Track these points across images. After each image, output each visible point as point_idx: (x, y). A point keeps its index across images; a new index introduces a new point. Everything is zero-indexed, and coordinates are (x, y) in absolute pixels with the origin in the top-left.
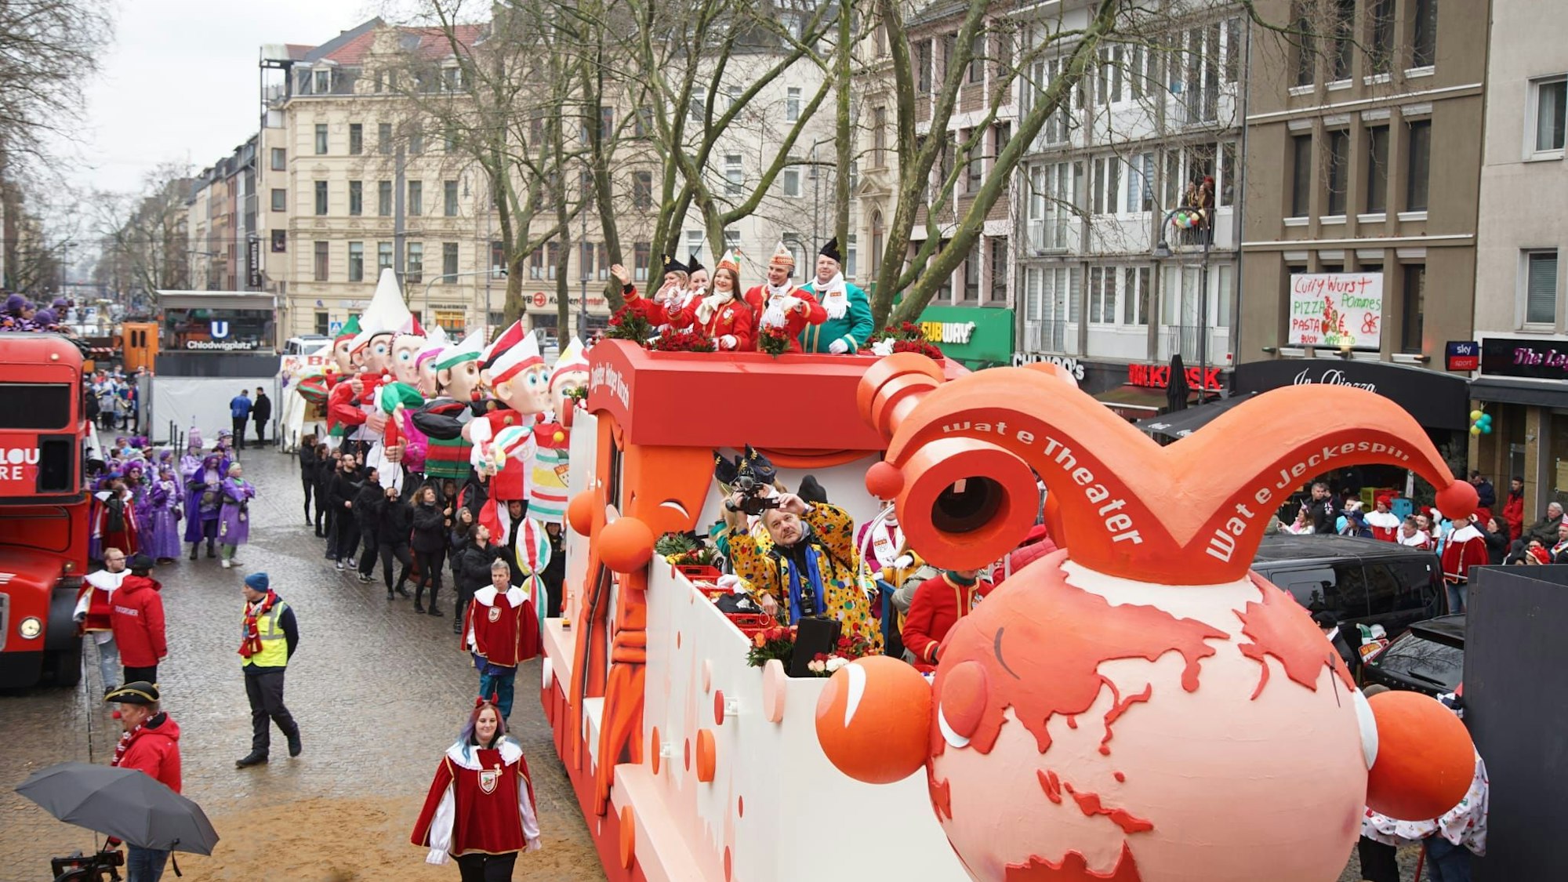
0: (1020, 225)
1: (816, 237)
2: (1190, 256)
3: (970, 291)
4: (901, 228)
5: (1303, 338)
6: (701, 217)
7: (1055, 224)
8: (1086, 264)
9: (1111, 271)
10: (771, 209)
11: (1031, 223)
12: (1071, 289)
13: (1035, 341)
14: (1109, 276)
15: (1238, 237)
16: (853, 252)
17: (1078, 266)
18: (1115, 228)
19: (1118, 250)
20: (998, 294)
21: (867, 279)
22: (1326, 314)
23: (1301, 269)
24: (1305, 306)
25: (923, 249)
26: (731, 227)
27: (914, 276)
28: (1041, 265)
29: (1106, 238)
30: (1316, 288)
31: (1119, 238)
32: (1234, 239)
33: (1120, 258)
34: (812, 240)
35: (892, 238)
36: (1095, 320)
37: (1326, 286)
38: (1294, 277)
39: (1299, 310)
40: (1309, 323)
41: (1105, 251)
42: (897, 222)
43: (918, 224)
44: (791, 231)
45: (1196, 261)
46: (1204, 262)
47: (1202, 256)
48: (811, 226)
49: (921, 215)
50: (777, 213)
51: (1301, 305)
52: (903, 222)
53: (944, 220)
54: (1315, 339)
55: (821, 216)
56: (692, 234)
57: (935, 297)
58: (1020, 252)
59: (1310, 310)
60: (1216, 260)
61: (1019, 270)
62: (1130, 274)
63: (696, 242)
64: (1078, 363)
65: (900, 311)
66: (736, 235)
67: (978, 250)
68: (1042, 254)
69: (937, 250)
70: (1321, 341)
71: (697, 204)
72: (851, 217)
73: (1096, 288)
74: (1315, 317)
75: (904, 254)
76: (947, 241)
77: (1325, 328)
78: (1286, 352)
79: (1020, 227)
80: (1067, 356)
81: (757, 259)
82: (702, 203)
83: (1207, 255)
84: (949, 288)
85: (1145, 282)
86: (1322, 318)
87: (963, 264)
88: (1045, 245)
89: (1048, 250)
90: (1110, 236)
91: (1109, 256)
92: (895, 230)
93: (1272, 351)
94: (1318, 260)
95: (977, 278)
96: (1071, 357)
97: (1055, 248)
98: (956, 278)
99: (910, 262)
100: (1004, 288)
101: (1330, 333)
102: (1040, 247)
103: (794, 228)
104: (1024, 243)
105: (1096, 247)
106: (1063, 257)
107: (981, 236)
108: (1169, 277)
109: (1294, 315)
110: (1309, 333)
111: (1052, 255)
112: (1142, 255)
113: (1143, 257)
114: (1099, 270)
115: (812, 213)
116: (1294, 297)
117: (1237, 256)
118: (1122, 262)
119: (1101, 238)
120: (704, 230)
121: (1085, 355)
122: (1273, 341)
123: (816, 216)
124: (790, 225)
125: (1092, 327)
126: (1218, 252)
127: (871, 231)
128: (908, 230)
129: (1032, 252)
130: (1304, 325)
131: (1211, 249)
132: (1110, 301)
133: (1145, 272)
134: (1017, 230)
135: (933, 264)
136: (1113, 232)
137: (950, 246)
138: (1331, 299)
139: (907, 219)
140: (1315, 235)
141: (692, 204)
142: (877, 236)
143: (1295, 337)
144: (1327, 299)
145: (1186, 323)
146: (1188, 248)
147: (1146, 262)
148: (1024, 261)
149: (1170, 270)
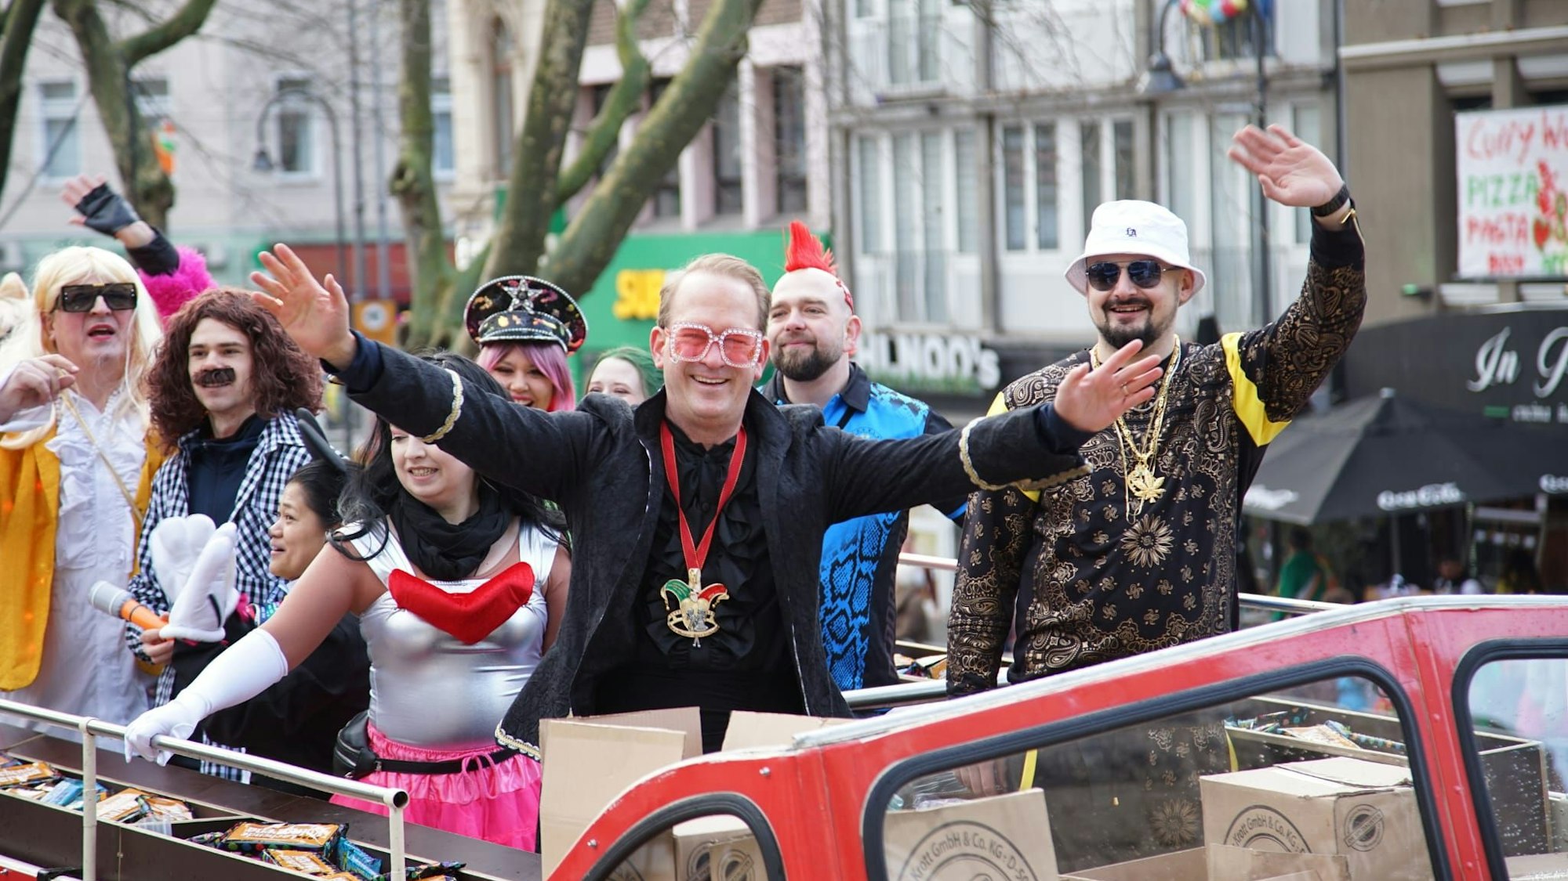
0: (834, 36)
1: (355, 85)
2: (1224, 88)
3: (728, 196)
4: (557, 54)
5: (1493, 260)
6: (70, 45)
7: (912, 29)
8: (990, 119)
9: (1046, 131)
10: (242, 22)
11: (857, 29)
12: (959, 176)
13: (880, 302)
14: (1043, 142)
15: (1333, 37)
16: (447, 116)
17: (969, 125)
18: (1050, 31)
19: (1058, 80)
20: (791, 198)
21: (484, 178)
22: (1543, 203)
23: (1478, 101)
24: (1491, 189)
25: (611, 100)
26: (145, 70)
27: (594, 168)
28: (884, 125)
29: (1030, 56)
30: (1517, 144)
31: (1061, 52)
32: (1322, 42)
33: (1067, 101)
34: (347, 91)
35: (540, 80)
36: (1016, 246)
37: (1537, 140)
38: (1465, 123)
39: (1478, 198)
40: (1504, 226)
41: (1031, 85)
42: (547, 42)
43: (599, 43)
44: (296, 73)
45: (1241, 97)
46: (1257, 98)
47: (1254, 86)
48: (343, 58)
49: (601, 22)
50: (259, 32)
51: (1483, 186)
52: (562, 41)
53: (659, 30)
54: (1520, 261)
55: (363, 36)
56: (51, 90)
57: (646, 213)
58: (837, 97)
59: (1505, 192)
60: (1284, 93)
61: (838, 139)
62: (1089, 136)
63: (61, 108)
64: (984, 346)
65: (567, 250)
66: (160, 87)
67: (735, 98)
68: (885, 101)
69: (643, 102)
70: (1534, 265)
71: (60, 13)
72: (437, 35)
73: (1014, 173)
74: (1518, 210)
75: (568, 116)
76: (664, 82)
77: (1542, 233)
78: (1455, 294)
79: (834, 38)
80: (957, 331)
81: (217, 142)
82: (73, 10)
83: (1264, 82)
84: (675, 190)
85: (1125, 155)
86: (1531, 211)
87: (705, 133)
88: (893, 78)
89: (900, 90)
90: (1040, 49)
91: (1043, 95)
92: (545, 61)
93: (1424, 295)
94: (1518, 79)
95: (738, 165)
96: (966, 335)
97: (914, 86)
98: (690, 166)
99: (583, 134)
100: (800, 185)
101: (1553, 246)
102: (883, 84)
103: (301, 65)
104: (845, 77)
105: (1011, 77)
106: (934, 107)
107: (745, 68)
108: (1179, 140)
109: (1469, 209)
110: (1507, 248)
111: (909, 101)
112: (1114, 89)
113: (1117, 95)
114: (1015, 131)
115: (342, 27)
116: (1468, 168)
117: (1331, 80)
118: (1072, 110)
119: (1020, 55)
120: (81, 78)
121: (998, 327)
122: (1424, 271)
123: (352, 33)
124: (292, 57)
125: (1011, 264)
126: (1288, 72)
127: (486, 66)
128: (575, 58)
129: (864, 97)
130: (1492, 231)
131: (1270, 64)
132: (1048, 202)
133: (1124, 131)
134: (826, 46)
135: (639, 136)
136: (1047, 41)
137: (672, 93)
138: (1552, 167)
139: (571, 32)
140: (1507, 18)
141: (47, 15)
142: (498, 77)
143: (1473, 258)
144: (1543, 168)
145: (1224, 241)
146: (1218, 68)
147: (1124, 106)
148: (846, 119)
149: (1179, 124)
